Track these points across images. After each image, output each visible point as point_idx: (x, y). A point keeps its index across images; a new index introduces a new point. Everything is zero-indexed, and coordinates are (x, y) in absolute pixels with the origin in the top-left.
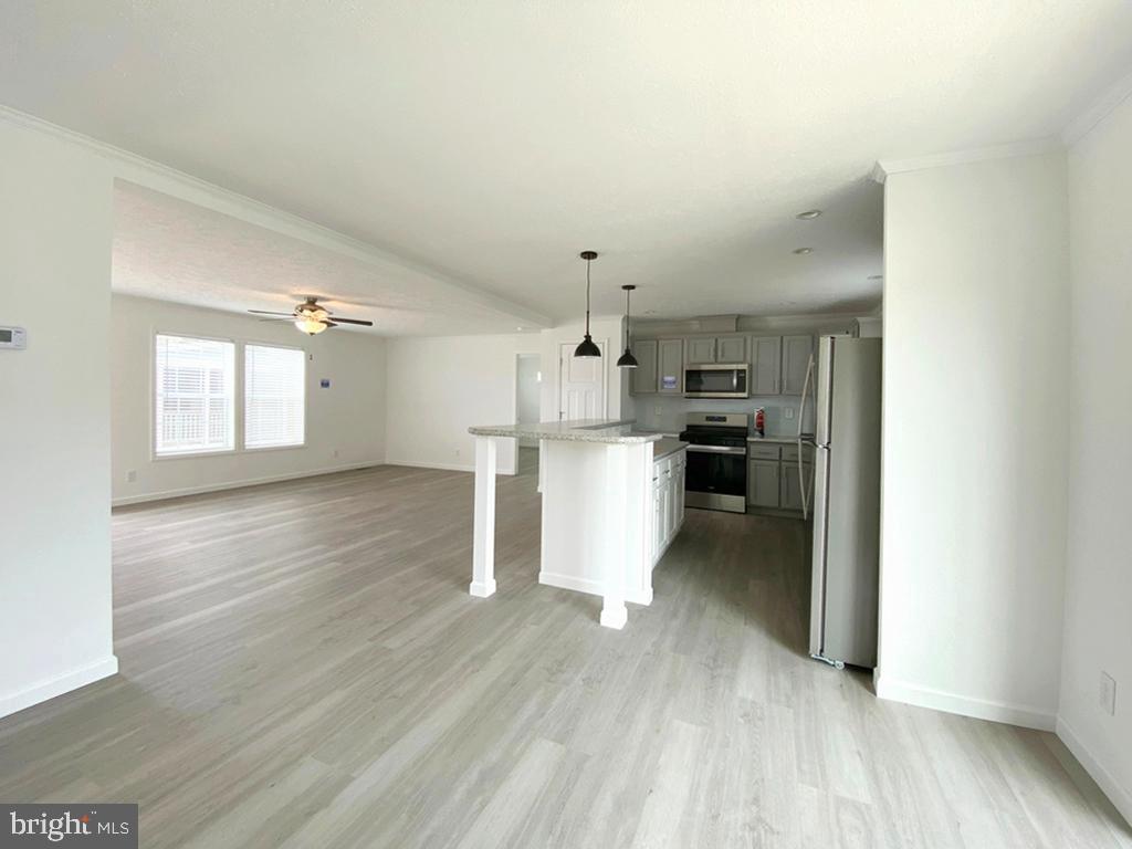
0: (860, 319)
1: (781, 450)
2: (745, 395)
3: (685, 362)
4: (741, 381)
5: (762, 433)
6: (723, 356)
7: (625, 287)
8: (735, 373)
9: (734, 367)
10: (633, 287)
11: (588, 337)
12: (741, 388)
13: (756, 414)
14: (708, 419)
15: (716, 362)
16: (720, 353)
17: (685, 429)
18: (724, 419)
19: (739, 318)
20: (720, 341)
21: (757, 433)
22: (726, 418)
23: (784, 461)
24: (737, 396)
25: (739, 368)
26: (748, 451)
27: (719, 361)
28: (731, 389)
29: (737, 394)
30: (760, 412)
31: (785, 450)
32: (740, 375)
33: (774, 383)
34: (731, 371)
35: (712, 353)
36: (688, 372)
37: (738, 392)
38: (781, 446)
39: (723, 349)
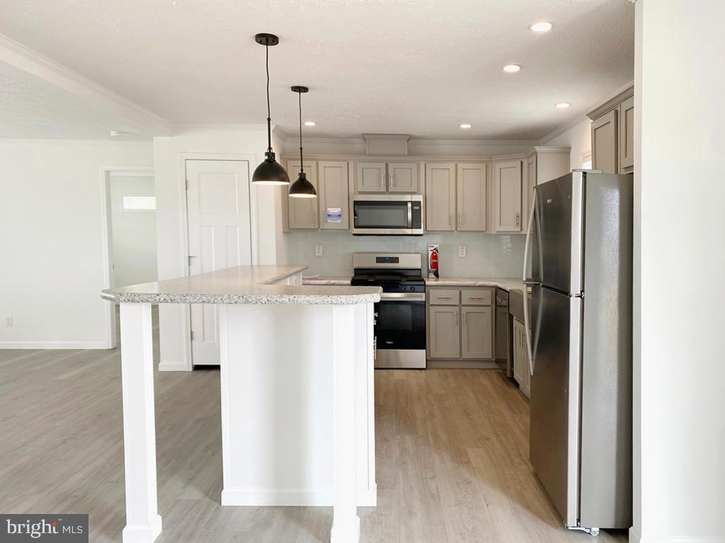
0: (538, 149)
1: (460, 293)
2: (420, 231)
3: (352, 190)
4: (416, 214)
5: (437, 275)
6: (394, 185)
7: (296, 89)
8: (409, 205)
9: (407, 198)
10: (305, 89)
11: (270, 155)
12: (416, 223)
13: (430, 253)
14: (379, 260)
15: (387, 192)
16: (391, 181)
17: (353, 275)
18: (396, 260)
19: (410, 138)
20: (391, 166)
21: (432, 275)
22: (398, 258)
23: (463, 305)
24: (411, 233)
25: (413, 200)
26: (427, 297)
27: (390, 190)
28: (406, 225)
29: (410, 230)
30: (435, 251)
31: (466, 293)
32: (415, 208)
33: (450, 217)
34: (405, 203)
35: (383, 181)
36: (356, 203)
37: (412, 228)
38: (461, 289)
39: (395, 176)
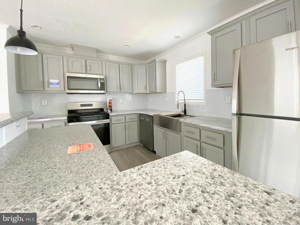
1: (125, 117)
2: (104, 92)
3: (66, 71)
4: (103, 85)
5: (111, 110)
6: (90, 70)
8: (99, 80)
9: (97, 76)
12: (102, 88)
13: (108, 101)
14: (82, 105)
15: (86, 73)
16: (88, 68)
18: (91, 105)
19: (98, 51)
20: (88, 61)
21: (109, 111)
22: (92, 104)
23: (127, 122)
24: (100, 93)
25: (100, 78)
26: (111, 121)
27: (88, 72)
28: (97, 89)
29: (100, 91)
30: (110, 100)
31: (127, 117)
32: (102, 81)
33: (117, 86)
34: (97, 79)
35: (84, 68)
36: (68, 77)
37: (100, 90)
38: (125, 115)
39: (90, 66)
